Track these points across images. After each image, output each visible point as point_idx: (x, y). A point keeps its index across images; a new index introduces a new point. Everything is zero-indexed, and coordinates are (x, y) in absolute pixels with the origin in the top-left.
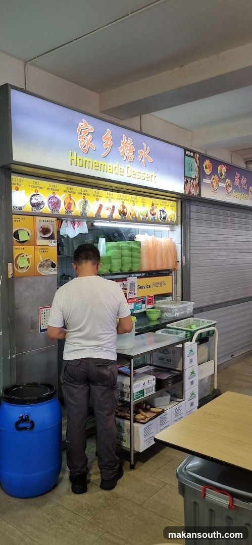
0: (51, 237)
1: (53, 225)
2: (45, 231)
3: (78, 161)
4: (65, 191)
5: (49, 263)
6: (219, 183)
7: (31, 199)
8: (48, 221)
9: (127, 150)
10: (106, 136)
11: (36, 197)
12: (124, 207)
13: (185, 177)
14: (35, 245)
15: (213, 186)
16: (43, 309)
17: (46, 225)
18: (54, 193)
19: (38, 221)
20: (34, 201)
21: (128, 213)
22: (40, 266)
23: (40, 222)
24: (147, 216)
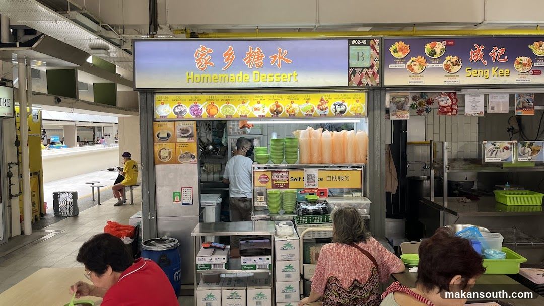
0: (191, 136)
1: (192, 128)
2: (184, 131)
3: (195, 78)
4: (207, 100)
5: (190, 155)
6: (427, 65)
7: (174, 109)
8: (187, 124)
9: (254, 59)
10: (228, 52)
11: (179, 107)
12: (278, 106)
13: (349, 68)
14: (175, 142)
15: (412, 70)
16: (185, 189)
17: (185, 127)
18: (196, 103)
19: (177, 125)
20: (177, 110)
21: (284, 110)
22: (181, 157)
23: (180, 125)
24: (312, 111)
